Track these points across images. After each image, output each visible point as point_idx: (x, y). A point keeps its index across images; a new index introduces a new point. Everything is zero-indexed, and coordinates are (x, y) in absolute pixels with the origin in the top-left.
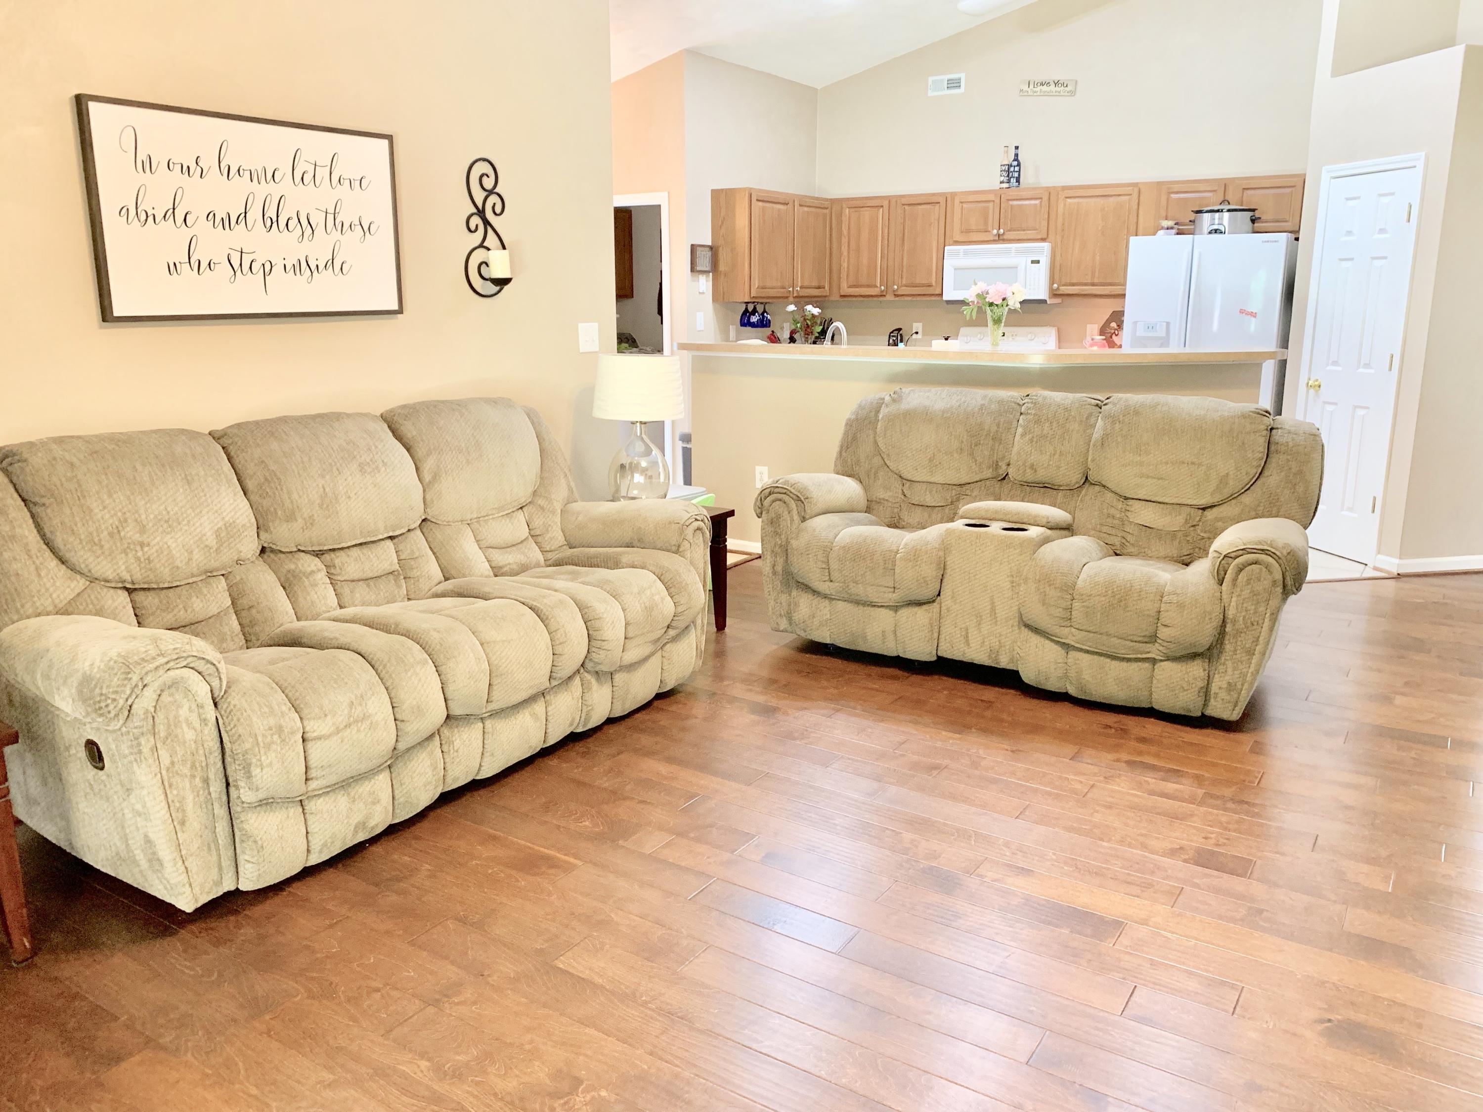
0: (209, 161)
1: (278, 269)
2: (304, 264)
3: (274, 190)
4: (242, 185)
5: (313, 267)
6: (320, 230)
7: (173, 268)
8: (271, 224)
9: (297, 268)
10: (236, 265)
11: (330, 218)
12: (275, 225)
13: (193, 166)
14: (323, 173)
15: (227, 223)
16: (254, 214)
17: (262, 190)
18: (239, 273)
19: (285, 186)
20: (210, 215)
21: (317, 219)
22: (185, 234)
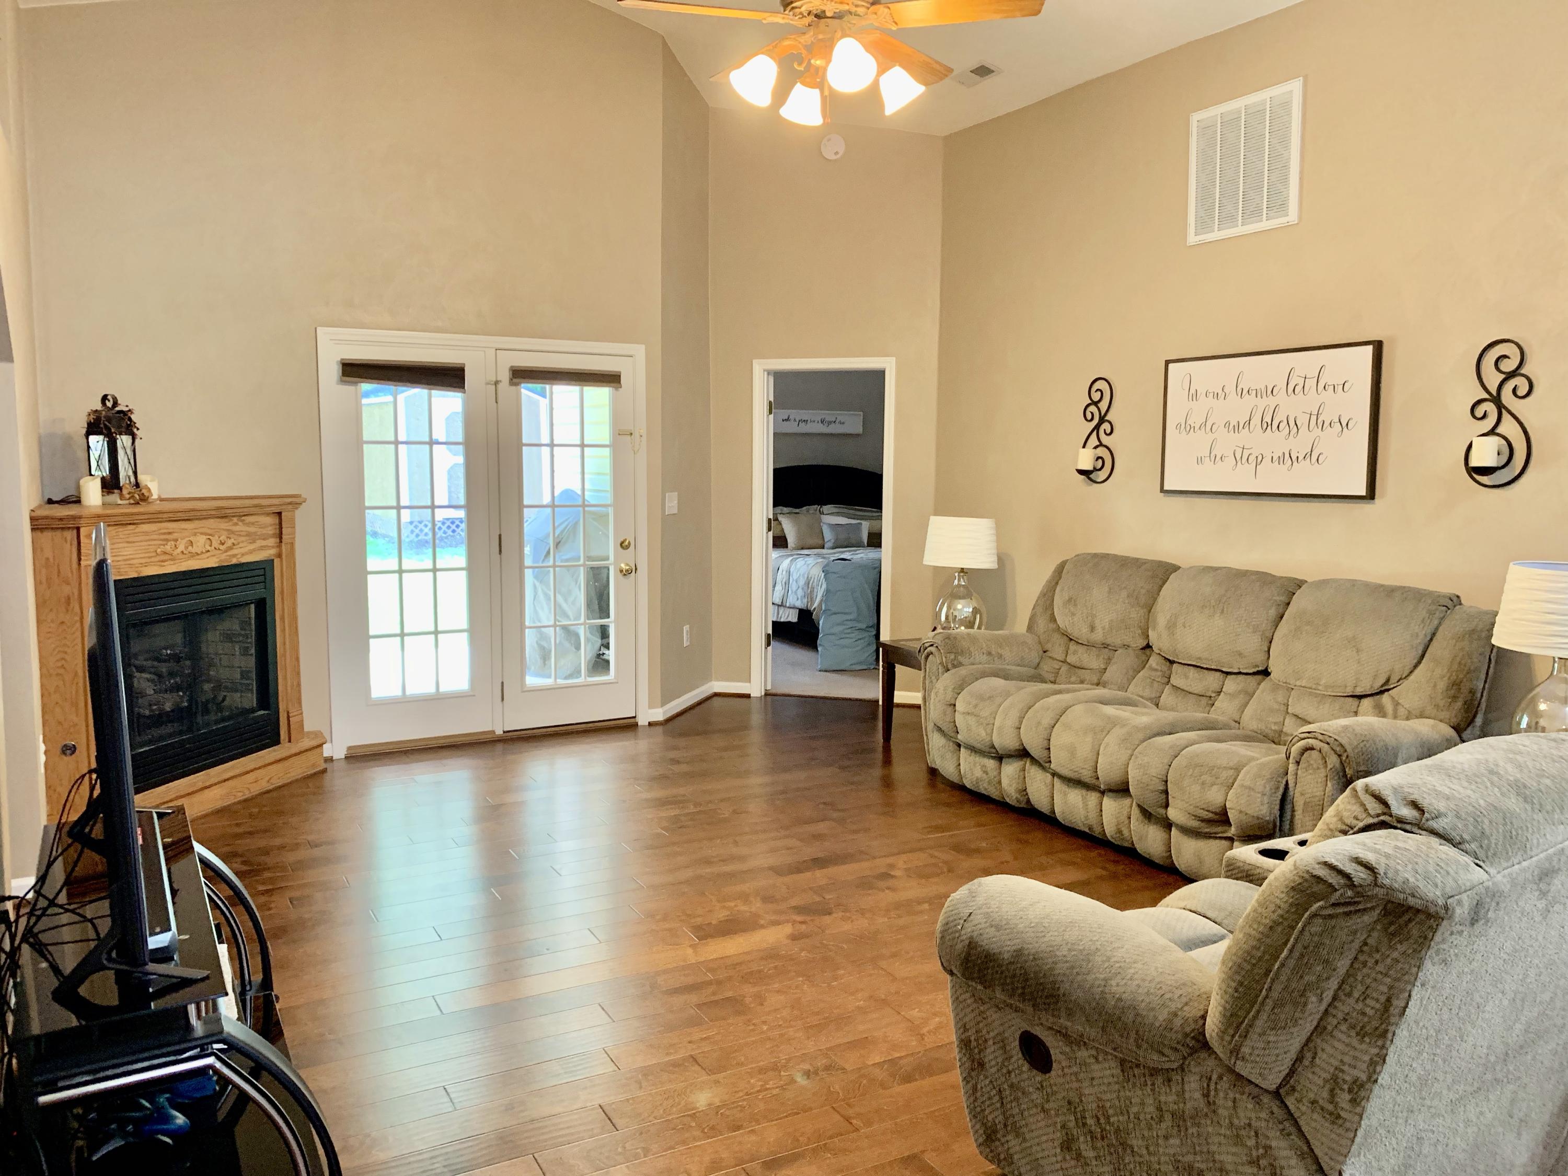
0: (1230, 388)
1: (1267, 460)
2: (1287, 456)
3: (1271, 401)
4: (1251, 400)
5: (1294, 458)
6: (1303, 429)
7: (1200, 461)
8: (1266, 426)
9: (1282, 460)
10: (1238, 458)
11: (1314, 418)
12: (1269, 427)
13: (1220, 392)
14: (1311, 383)
15: (1237, 428)
16: (1256, 420)
17: (1262, 403)
18: (1239, 463)
19: (1281, 397)
20: (1227, 424)
21: (1303, 420)
22: (1211, 437)
